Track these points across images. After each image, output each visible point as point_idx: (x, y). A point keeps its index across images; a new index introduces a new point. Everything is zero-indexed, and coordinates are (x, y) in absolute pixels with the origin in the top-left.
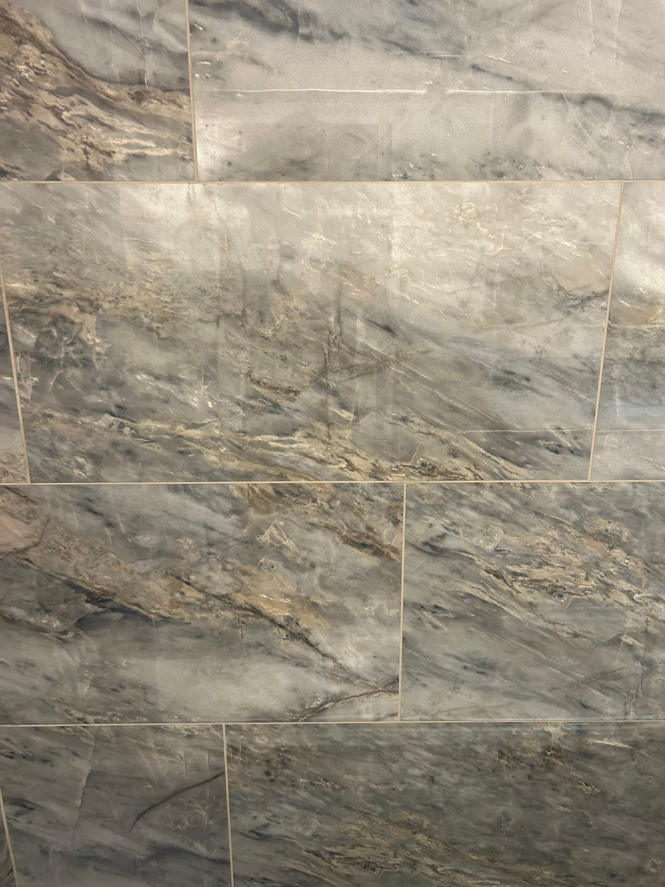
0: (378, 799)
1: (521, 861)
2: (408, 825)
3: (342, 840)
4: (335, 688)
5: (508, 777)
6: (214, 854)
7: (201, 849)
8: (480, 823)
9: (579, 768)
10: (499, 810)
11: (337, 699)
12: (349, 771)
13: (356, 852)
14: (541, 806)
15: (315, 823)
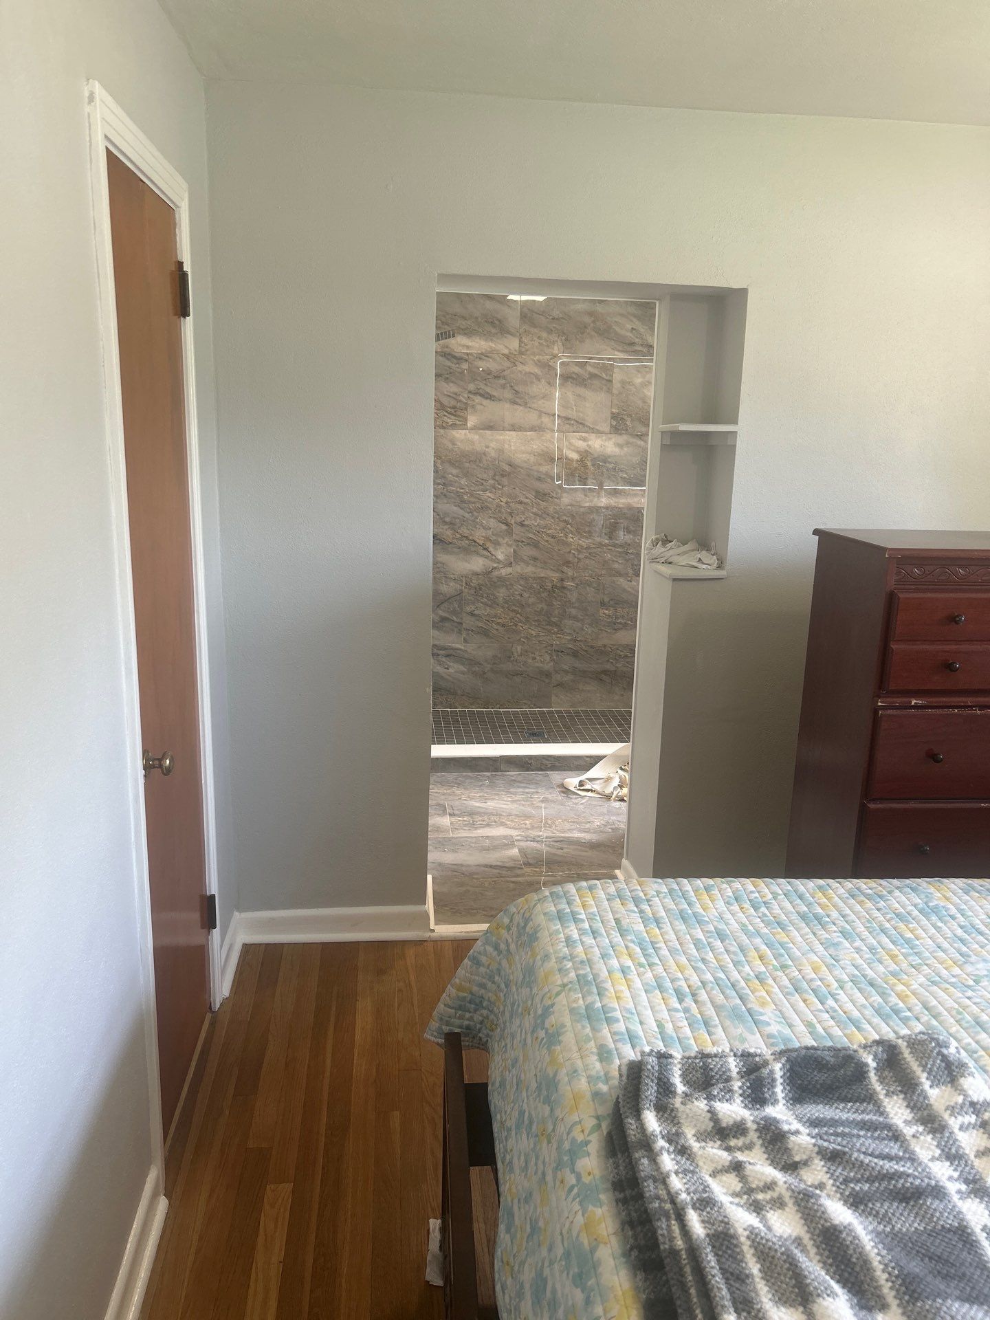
0: (506, 602)
1: (547, 625)
2: (514, 611)
3: (495, 616)
4: (495, 565)
5: (543, 595)
6: (458, 620)
7: (454, 618)
8: (535, 611)
9: (562, 592)
10: (540, 606)
11: (495, 568)
12: (498, 593)
13: (499, 621)
14: (552, 605)
15: (488, 609)
